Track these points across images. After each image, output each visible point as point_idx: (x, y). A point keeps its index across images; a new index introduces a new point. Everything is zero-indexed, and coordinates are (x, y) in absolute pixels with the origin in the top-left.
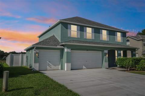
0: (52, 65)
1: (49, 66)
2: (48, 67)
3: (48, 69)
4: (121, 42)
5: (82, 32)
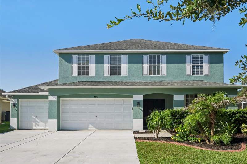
0: (40, 122)
1: (36, 124)
2: (34, 124)
3: (34, 128)
4: (204, 75)
5: (100, 65)
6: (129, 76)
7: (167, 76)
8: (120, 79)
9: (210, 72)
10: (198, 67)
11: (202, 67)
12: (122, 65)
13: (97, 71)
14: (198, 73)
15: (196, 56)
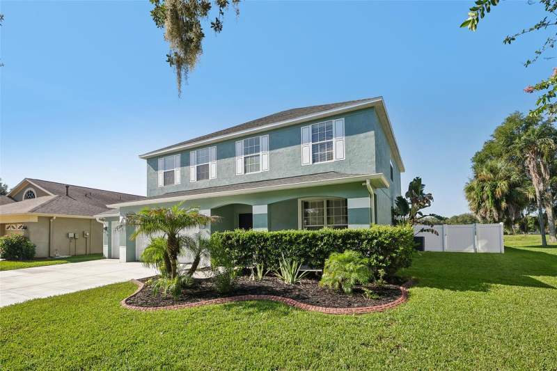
4: (334, 160)
5: (185, 168)
6: (218, 179)
7: (271, 170)
8: (208, 186)
9: (347, 153)
10: (322, 146)
11: (330, 145)
12: (210, 163)
13: (182, 176)
14: (322, 158)
15: (318, 125)
